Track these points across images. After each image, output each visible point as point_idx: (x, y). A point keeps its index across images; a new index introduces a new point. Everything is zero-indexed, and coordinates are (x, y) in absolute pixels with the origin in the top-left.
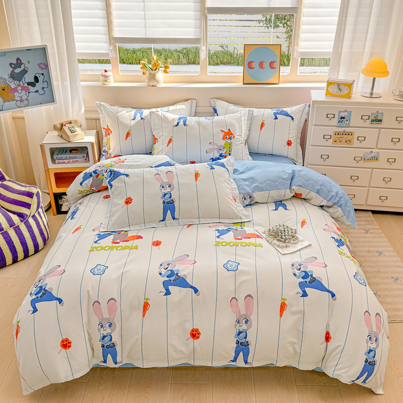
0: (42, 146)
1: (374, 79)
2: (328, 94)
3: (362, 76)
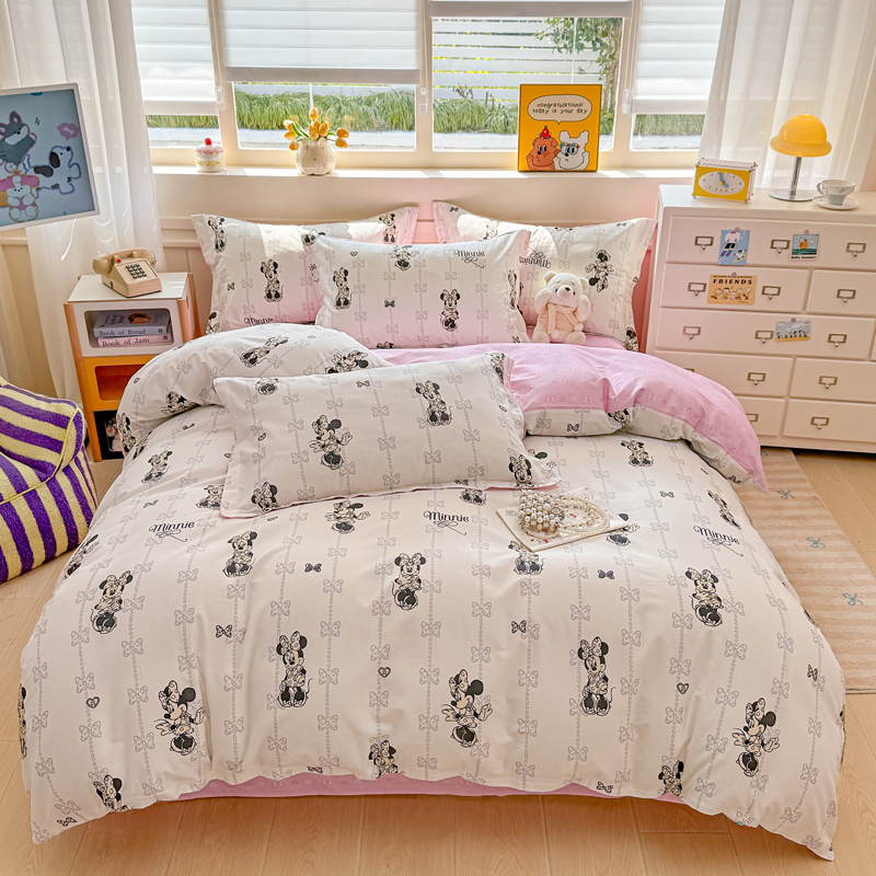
0: (67, 308)
1: (799, 160)
2: (698, 192)
3: (772, 154)
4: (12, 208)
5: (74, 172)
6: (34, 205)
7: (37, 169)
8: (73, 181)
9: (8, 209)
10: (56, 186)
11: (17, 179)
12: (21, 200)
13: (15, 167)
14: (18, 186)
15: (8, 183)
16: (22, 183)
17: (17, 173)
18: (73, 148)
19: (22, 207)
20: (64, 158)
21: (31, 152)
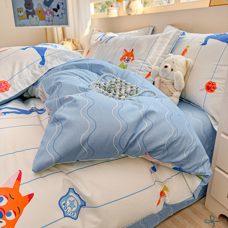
4: (46, 21)
5: (63, 12)
6: (52, 21)
7: (54, 10)
8: (63, 15)
9: (45, 21)
10: (58, 16)
11: (48, 12)
12: (49, 18)
13: (48, 8)
14: (48, 14)
15: (46, 13)
16: (50, 13)
17: (48, 10)
18: (64, 4)
19: (49, 21)
20: (61, 7)
21: (53, 4)
